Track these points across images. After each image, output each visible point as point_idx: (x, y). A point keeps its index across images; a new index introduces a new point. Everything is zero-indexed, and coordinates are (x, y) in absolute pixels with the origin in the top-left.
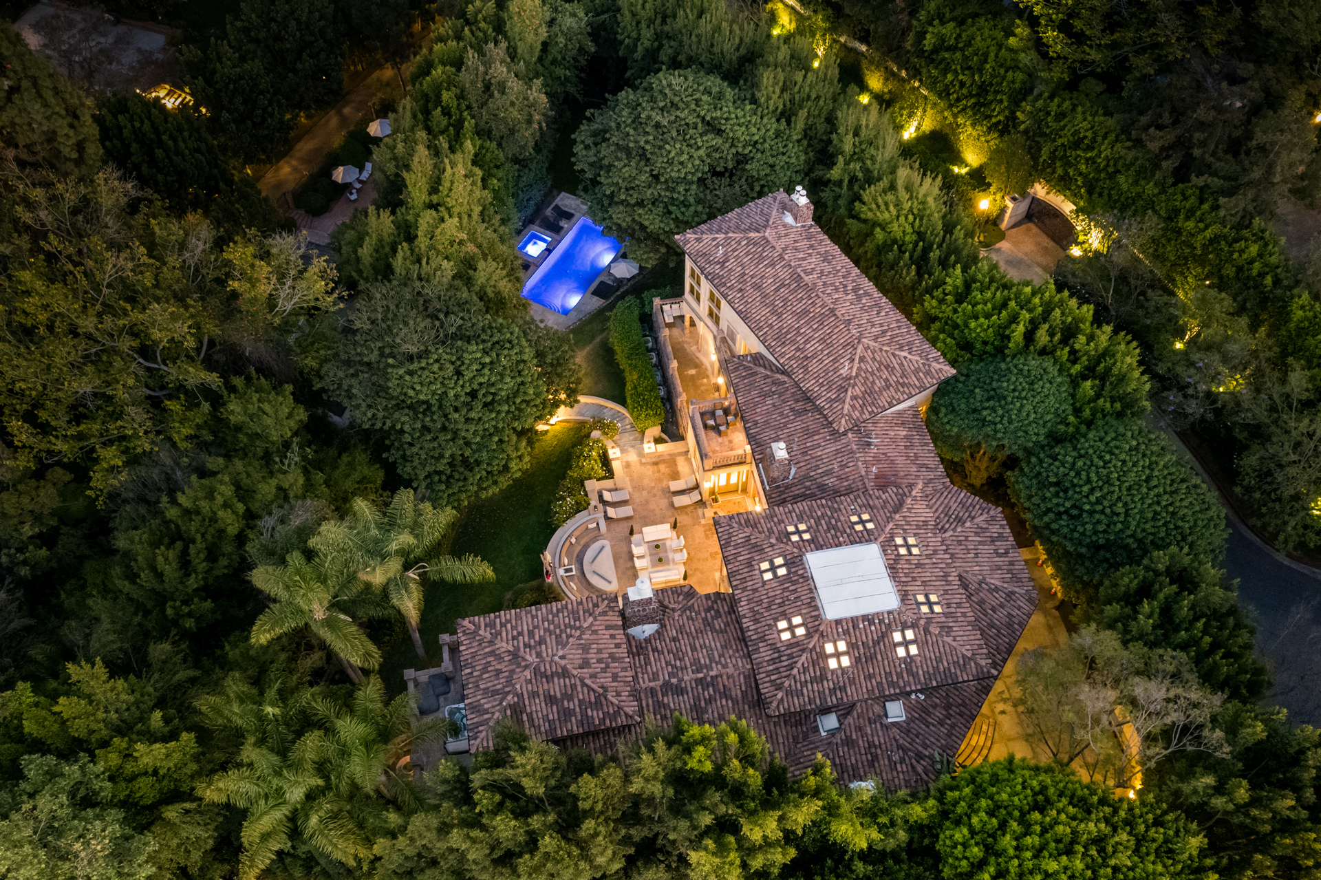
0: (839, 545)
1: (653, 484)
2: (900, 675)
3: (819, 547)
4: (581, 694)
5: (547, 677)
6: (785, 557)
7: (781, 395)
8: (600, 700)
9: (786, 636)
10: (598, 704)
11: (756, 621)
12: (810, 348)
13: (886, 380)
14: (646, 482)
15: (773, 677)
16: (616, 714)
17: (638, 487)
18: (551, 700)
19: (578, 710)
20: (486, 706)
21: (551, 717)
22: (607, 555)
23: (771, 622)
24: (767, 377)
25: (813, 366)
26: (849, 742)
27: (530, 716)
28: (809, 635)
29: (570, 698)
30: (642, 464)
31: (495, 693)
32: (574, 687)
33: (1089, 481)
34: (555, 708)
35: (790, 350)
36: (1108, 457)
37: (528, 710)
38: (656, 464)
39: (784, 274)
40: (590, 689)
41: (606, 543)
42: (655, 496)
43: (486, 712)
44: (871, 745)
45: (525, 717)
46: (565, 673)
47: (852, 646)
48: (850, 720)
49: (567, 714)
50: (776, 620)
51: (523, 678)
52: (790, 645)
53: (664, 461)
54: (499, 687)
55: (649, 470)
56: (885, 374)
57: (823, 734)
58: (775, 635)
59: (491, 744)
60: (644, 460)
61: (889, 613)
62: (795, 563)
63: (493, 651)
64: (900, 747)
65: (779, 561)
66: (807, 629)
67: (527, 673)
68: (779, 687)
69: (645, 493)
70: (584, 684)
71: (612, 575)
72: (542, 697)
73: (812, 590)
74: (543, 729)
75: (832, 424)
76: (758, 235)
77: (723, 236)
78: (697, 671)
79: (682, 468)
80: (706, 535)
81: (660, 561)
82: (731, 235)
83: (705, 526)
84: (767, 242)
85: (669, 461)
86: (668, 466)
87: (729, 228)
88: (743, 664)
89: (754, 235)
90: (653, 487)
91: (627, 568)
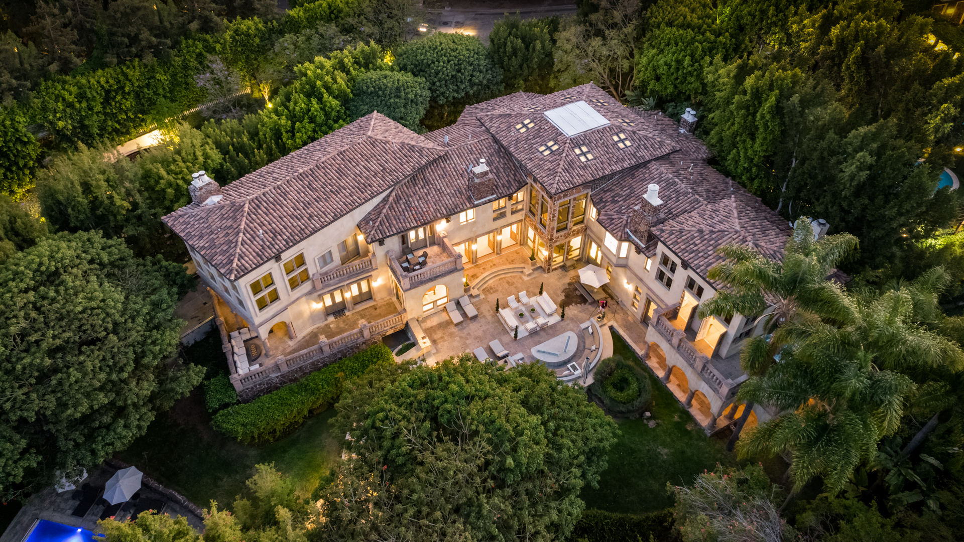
1: (457, 338)
3: (560, 134)
4: (746, 219)
5: (754, 235)
6: (573, 148)
8: (741, 211)
9: (628, 143)
13: (397, 132)
14: (456, 344)
15: (657, 146)
17: (465, 348)
18: (764, 233)
22: (545, 347)
23: (622, 151)
24: (391, 208)
28: (623, 131)
30: (438, 351)
32: (746, 223)
38: (434, 341)
41: (534, 351)
42: (468, 334)
46: (743, 226)
49: (764, 227)
50: (619, 149)
52: (633, 140)
53: (431, 336)
55: (443, 345)
56: (392, 132)
58: (630, 148)
60: (434, 351)
61: (588, 104)
62: (576, 142)
66: (619, 132)
71: (561, 339)
73: (592, 131)
75: (440, 157)
76: (247, 205)
77: (241, 235)
78: (674, 183)
79: (434, 322)
80: (494, 292)
81: (533, 310)
82: (242, 227)
83: (486, 295)
84: (256, 198)
85: (429, 332)
86: (435, 331)
87: (227, 234)
88: (654, 166)
89: (246, 209)
90: (461, 337)
91: (548, 334)
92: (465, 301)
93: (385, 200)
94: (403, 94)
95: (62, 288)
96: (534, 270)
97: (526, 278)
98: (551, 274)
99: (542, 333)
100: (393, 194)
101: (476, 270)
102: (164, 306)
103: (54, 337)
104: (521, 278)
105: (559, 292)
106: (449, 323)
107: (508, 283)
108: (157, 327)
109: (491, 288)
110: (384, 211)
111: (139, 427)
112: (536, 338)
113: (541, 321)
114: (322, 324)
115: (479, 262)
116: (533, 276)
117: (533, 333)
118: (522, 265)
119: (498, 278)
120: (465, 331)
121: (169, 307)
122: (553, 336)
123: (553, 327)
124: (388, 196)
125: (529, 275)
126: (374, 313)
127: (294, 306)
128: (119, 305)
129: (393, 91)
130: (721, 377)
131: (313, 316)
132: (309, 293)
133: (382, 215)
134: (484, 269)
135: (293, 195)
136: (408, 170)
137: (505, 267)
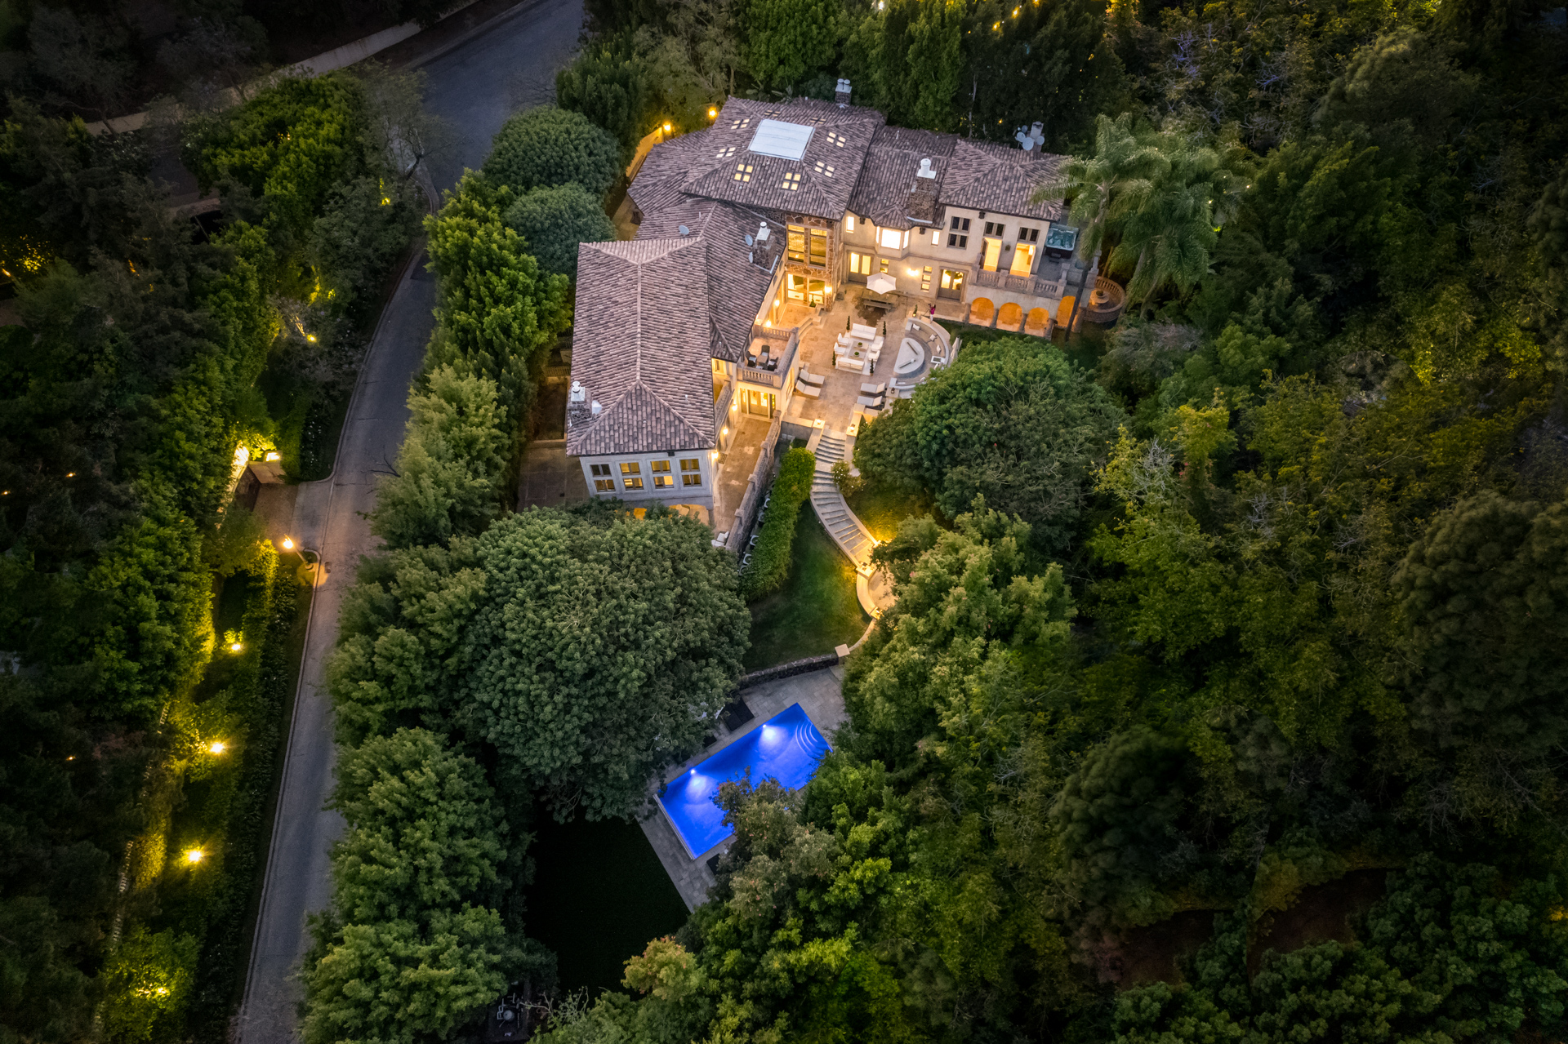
9: (842, 139)
23: (845, 151)
50: (841, 150)
58: (848, 144)
66: (828, 134)
73: (809, 146)
79: (798, 409)
80: (812, 354)
83: (808, 361)
86: (808, 414)
90: (832, 403)
91: (890, 353)
96: (820, 315)
98: (834, 309)
99: (884, 357)
104: (816, 329)
106: (810, 400)
107: (812, 339)
109: (805, 353)
116: (824, 321)
120: (830, 397)
122: (896, 351)
125: (821, 322)
130: (1053, 283)
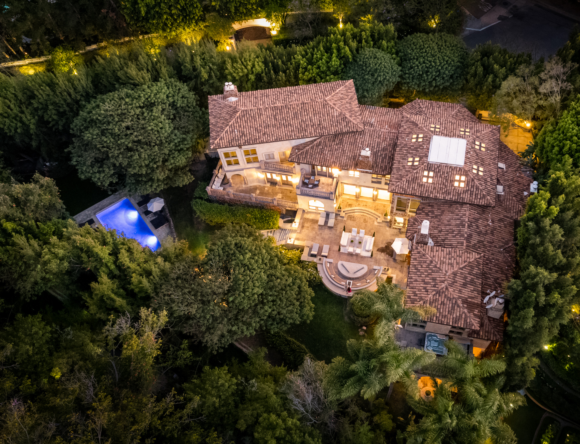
0: (428, 149)
1: (314, 232)
2: (492, 155)
3: (427, 156)
4: (466, 271)
5: (454, 282)
6: (425, 170)
7: (326, 146)
8: (470, 266)
9: (462, 185)
10: (472, 268)
11: (449, 194)
12: (316, 120)
13: (347, 102)
14: (311, 235)
15: (479, 197)
16: (477, 262)
17: (313, 239)
18: (464, 285)
19: (472, 276)
20: (458, 315)
21: (472, 289)
22: (348, 265)
23: (453, 188)
24: (312, 148)
25: (325, 124)
26: (509, 186)
27: (470, 297)
28: (467, 175)
29: (465, 278)
30: (300, 233)
31: (453, 308)
32: (462, 273)
33: (430, 62)
34: (468, 285)
35: (310, 129)
36: (424, 50)
37: (467, 297)
38: (303, 227)
39: (269, 112)
40: (464, 267)
41: (340, 263)
42: (321, 234)
43: (461, 316)
44: (512, 180)
45: (469, 300)
46: (455, 274)
47: (476, 163)
48: (501, 181)
49: (472, 282)
50: (453, 185)
51: (452, 293)
52: (468, 185)
53: (303, 223)
54: (451, 305)
55: (305, 231)
56: (344, 101)
57: (503, 194)
58: (460, 189)
59: (477, 319)
60: (299, 231)
61: (467, 144)
62: (430, 167)
63: (430, 302)
64: (515, 171)
65: (426, 173)
66: (463, 175)
67: (451, 290)
68: (484, 196)
69: (317, 237)
70: (461, 269)
71: (359, 266)
72: (463, 288)
73: (447, 165)
74: (476, 295)
75: (357, 131)
76: (239, 113)
77: (228, 127)
78: (464, 226)
79: (311, 217)
80: (353, 220)
81: (360, 243)
82: (230, 124)
83: (348, 219)
84: (246, 111)
85: (304, 220)
86: (307, 222)
87: (223, 123)
88: (466, 208)
89: (238, 114)
90: (316, 233)
91: (356, 259)
92: (333, 216)
93: (312, 142)
94: (376, 75)
95: (150, 113)
96: (383, 221)
97: (376, 223)
98: (391, 229)
99: (355, 257)
100: (319, 140)
101: (354, 203)
102: (186, 142)
103: (136, 136)
104: (374, 221)
105: (385, 242)
106: (317, 221)
107: (365, 220)
108: (179, 151)
109: (354, 217)
110: (308, 148)
111: (156, 189)
112: (349, 258)
113: (358, 251)
114: (262, 185)
115: (360, 199)
116: (381, 225)
117: (350, 254)
118: (380, 215)
119: (362, 214)
120: (321, 232)
121: (188, 144)
122: (359, 262)
123: (363, 257)
124: (315, 140)
125: (379, 223)
126: (289, 194)
127: (247, 170)
128: (166, 134)
129: (373, 70)
131: (259, 180)
132: (256, 168)
133: (305, 149)
134: (359, 204)
135: (264, 117)
136: (333, 131)
137: (370, 210)
